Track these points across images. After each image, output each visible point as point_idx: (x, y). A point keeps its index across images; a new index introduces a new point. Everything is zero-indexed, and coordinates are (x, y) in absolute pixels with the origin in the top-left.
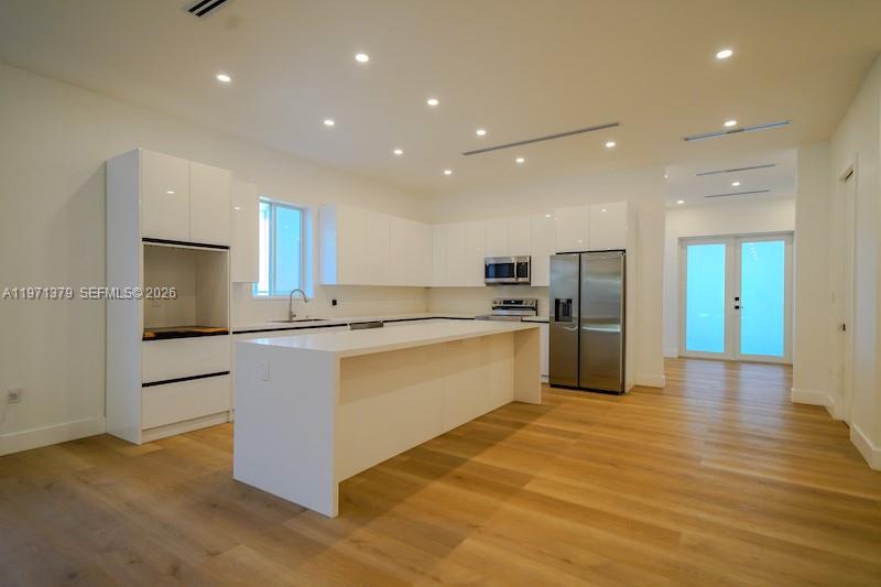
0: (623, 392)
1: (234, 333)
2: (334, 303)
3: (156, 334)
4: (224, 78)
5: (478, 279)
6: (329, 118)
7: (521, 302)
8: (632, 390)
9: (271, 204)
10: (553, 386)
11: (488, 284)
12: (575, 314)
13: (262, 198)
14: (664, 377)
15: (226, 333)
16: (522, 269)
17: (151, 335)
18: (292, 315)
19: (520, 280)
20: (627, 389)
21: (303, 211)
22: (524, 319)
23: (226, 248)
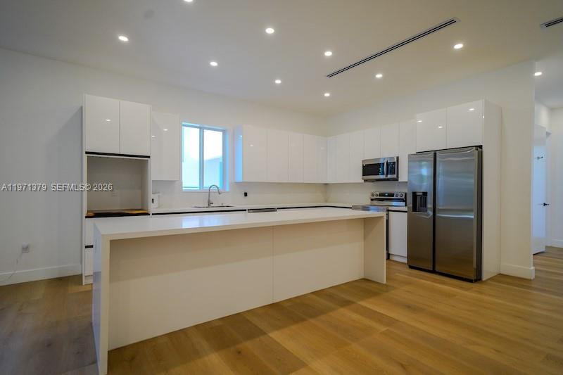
0: (478, 279)
1: (153, 214)
2: (246, 194)
3: (95, 214)
4: (123, 39)
5: (358, 177)
6: (215, 60)
7: (392, 195)
8: (491, 279)
9: (200, 128)
10: (411, 267)
11: (366, 181)
12: (430, 205)
13: (183, 123)
14: (533, 268)
15: (148, 214)
16: (392, 167)
17: (91, 214)
18: (210, 203)
19: (389, 176)
20: (485, 277)
21: (224, 132)
22: (390, 208)
23: (149, 157)
